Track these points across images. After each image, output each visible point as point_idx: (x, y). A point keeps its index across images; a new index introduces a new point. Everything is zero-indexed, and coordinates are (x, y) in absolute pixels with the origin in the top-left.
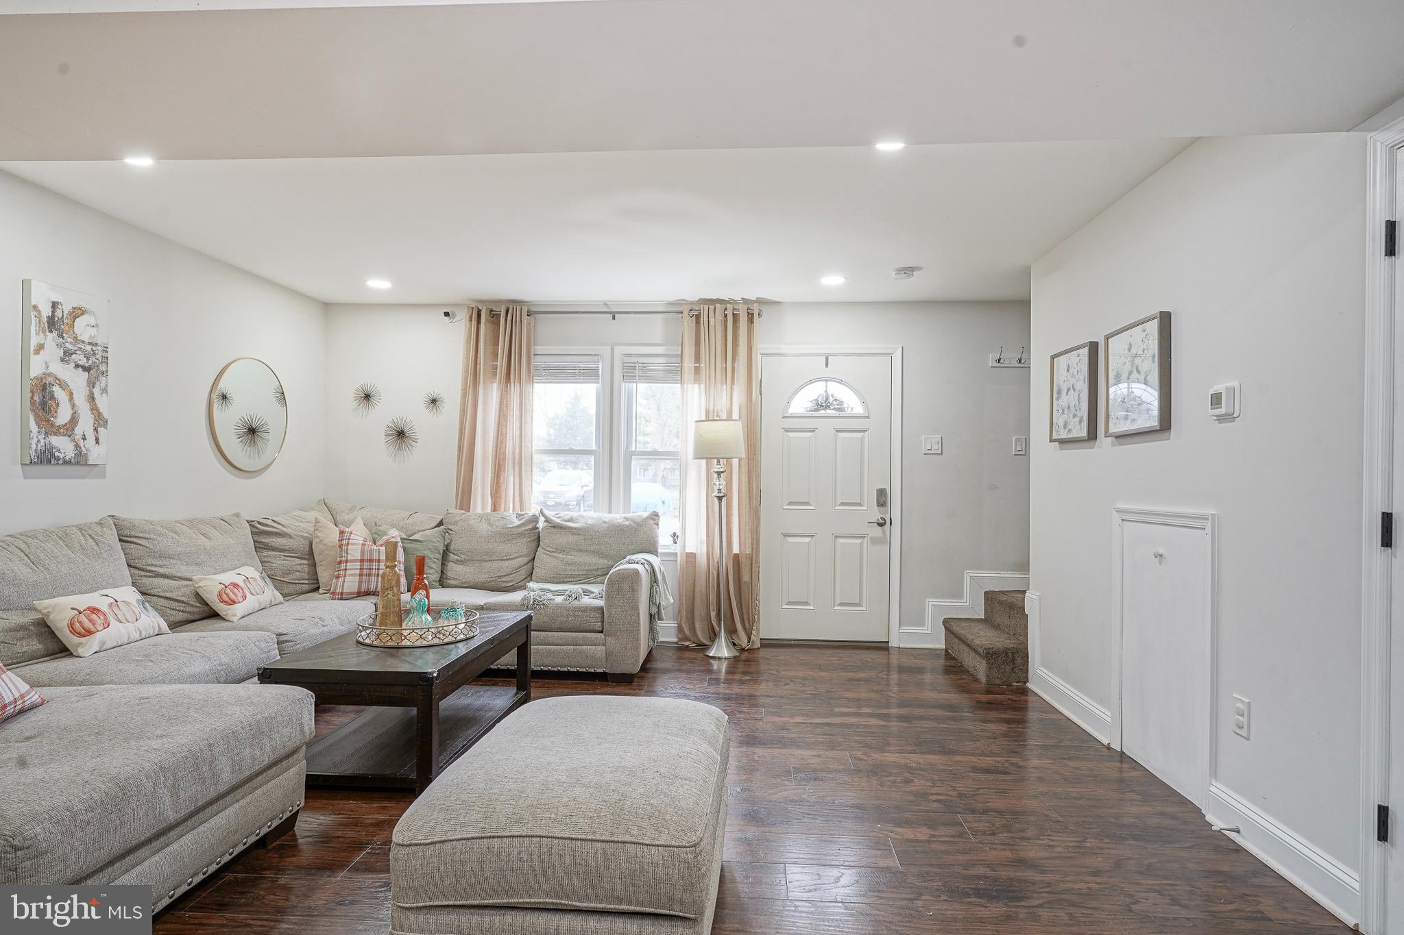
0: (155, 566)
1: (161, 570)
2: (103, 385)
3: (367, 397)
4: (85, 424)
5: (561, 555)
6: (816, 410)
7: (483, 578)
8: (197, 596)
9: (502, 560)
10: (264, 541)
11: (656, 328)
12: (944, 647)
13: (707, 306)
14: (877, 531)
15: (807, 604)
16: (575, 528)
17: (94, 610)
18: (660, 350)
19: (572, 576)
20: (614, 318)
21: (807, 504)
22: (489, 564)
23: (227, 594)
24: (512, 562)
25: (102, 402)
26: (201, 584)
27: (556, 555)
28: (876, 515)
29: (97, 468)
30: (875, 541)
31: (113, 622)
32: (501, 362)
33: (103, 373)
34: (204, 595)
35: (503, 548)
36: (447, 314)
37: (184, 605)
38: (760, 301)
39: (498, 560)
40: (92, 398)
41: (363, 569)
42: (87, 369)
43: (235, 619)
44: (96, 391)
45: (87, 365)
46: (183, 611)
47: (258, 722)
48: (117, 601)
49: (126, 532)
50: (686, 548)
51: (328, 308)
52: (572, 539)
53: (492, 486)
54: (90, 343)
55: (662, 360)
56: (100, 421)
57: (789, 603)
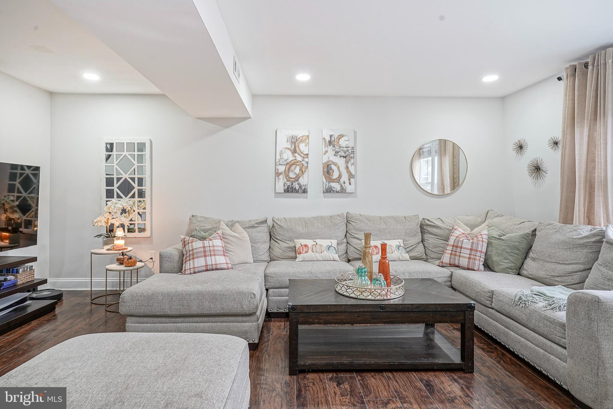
0: (355, 234)
1: (356, 236)
2: (352, 162)
3: (521, 147)
4: (345, 177)
9: (558, 263)
10: (428, 229)
17: (306, 246)
22: (548, 264)
24: (567, 267)
25: (352, 169)
29: (354, 194)
31: (310, 251)
33: (352, 157)
36: (559, 79)
37: (359, 252)
39: (556, 263)
40: (347, 168)
42: (345, 157)
44: (349, 165)
45: (345, 156)
46: (359, 254)
48: (317, 244)
51: (503, 99)
54: (346, 147)
56: (351, 176)
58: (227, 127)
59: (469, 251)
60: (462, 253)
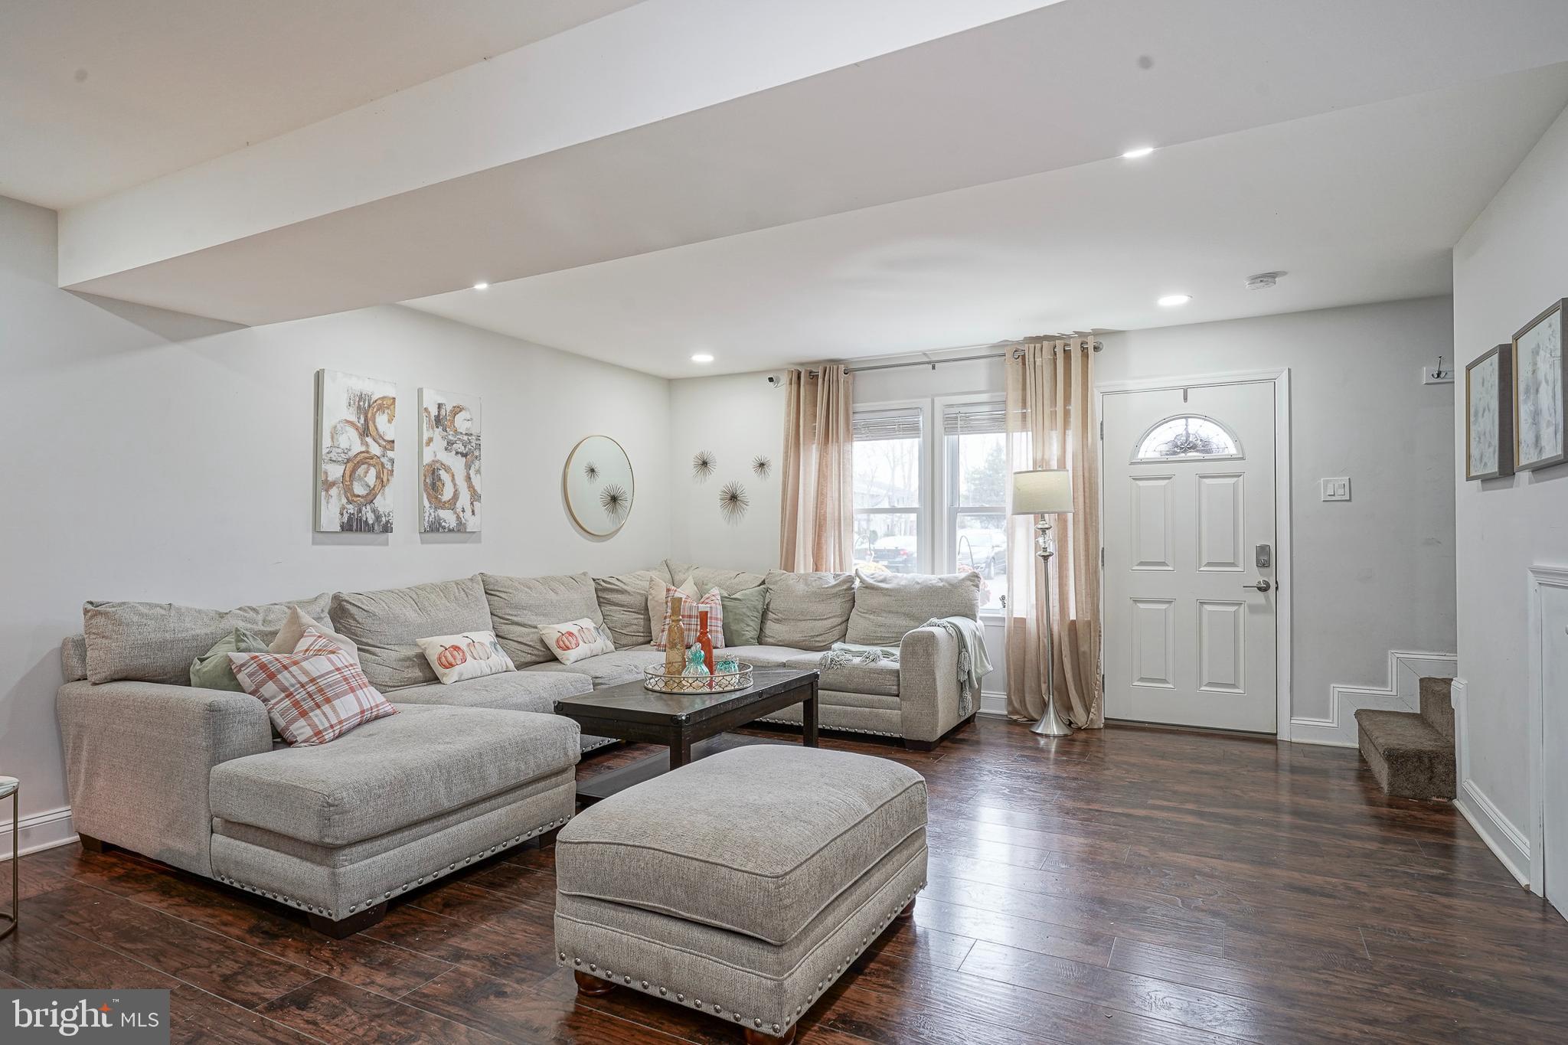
0: (512, 615)
1: (515, 619)
2: (477, 467)
3: (705, 464)
4: (464, 499)
5: (871, 617)
6: (1175, 453)
7: (797, 637)
8: (542, 641)
9: (815, 620)
10: (607, 597)
11: (979, 375)
12: (1357, 746)
13: (1033, 345)
14: (1259, 598)
15: (1164, 681)
16: (887, 589)
17: (456, 648)
18: (984, 397)
19: (881, 638)
20: (934, 368)
21: (1163, 564)
22: (803, 624)
23: (563, 641)
24: (825, 622)
25: (476, 481)
26: (543, 632)
27: (867, 616)
28: (1257, 577)
29: (474, 535)
30: (1254, 609)
31: (469, 658)
32: (820, 423)
33: (476, 457)
34: (547, 641)
35: (819, 608)
36: (771, 380)
37: (532, 649)
38: (1097, 333)
39: (812, 619)
40: (468, 478)
42: (464, 455)
43: (568, 663)
44: (472, 472)
45: (464, 452)
46: (530, 654)
47: (524, 741)
48: (474, 642)
49: (491, 587)
50: (1014, 612)
51: (671, 384)
52: (883, 600)
53: (813, 546)
54: (466, 434)
55: (986, 408)
56: (475, 497)
57: (1142, 679)
58: (176, 339)
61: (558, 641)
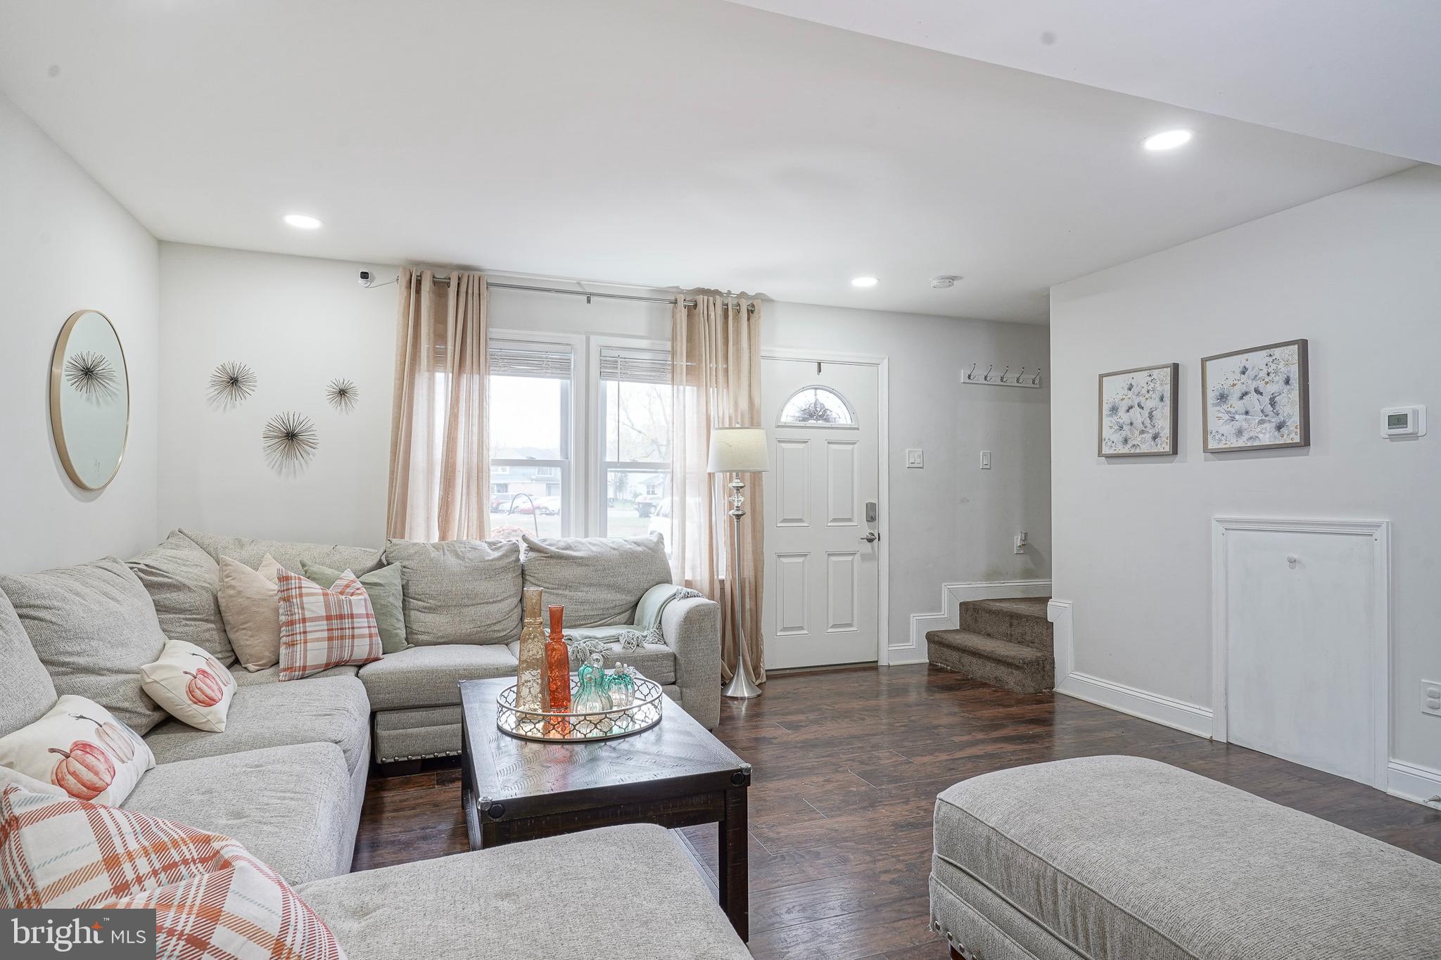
3: (234, 381)
5: (567, 592)
6: (804, 420)
7: (467, 628)
9: (489, 603)
11: (638, 319)
12: (928, 661)
13: (706, 297)
14: (867, 547)
15: (801, 628)
16: (581, 558)
17: (86, 747)
18: (644, 344)
19: (585, 618)
20: (589, 301)
21: (800, 520)
22: (472, 610)
23: (199, 689)
24: (500, 605)
26: (155, 677)
27: (560, 592)
28: (866, 532)
30: (865, 557)
32: (451, 346)
34: (160, 695)
35: (487, 587)
36: (365, 275)
38: (758, 296)
39: (483, 603)
41: (332, 630)
48: (100, 724)
49: (18, 600)
50: (686, 576)
51: (164, 246)
52: (579, 571)
53: (440, 509)
55: (647, 356)
57: (785, 629)
59: (325, 622)
60: (310, 632)
61: (190, 691)
